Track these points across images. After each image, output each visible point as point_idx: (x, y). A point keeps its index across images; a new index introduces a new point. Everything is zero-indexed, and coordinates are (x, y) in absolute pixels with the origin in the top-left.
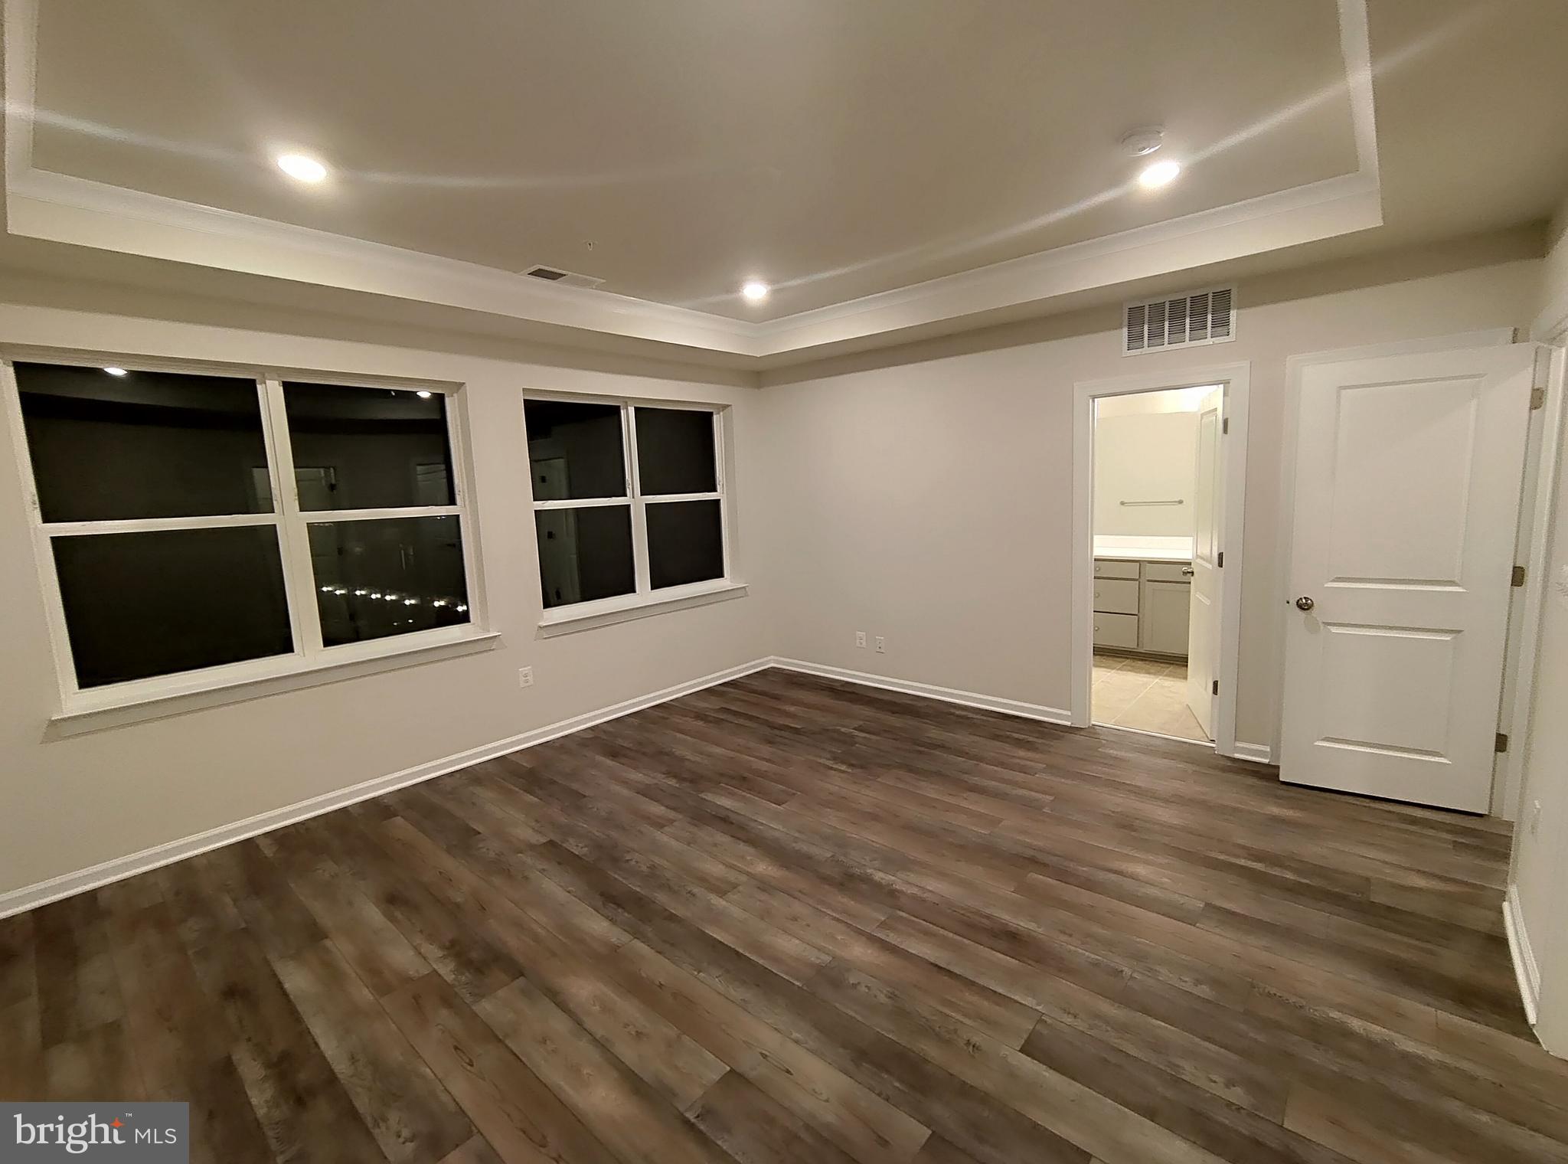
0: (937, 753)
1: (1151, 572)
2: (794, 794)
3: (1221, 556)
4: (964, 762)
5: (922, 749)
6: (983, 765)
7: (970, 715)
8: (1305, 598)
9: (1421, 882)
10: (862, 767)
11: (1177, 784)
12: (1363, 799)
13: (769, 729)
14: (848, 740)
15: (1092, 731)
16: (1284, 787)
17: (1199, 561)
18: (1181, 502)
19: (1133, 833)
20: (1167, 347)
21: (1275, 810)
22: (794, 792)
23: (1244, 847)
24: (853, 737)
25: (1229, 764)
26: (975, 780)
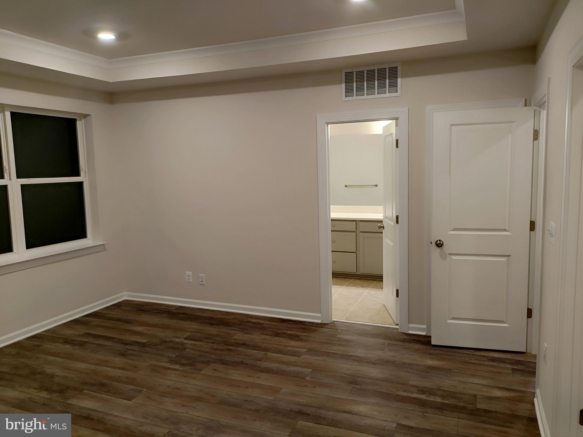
0: (241, 349)
1: (362, 227)
2: (141, 391)
3: (397, 217)
4: (258, 353)
5: (230, 347)
6: (270, 354)
7: (261, 322)
8: (439, 240)
9: (498, 393)
10: (190, 365)
11: (380, 353)
12: (471, 351)
13: (122, 346)
14: (182, 347)
15: (333, 325)
16: (434, 348)
17: (386, 220)
18: (376, 186)
19: (357, 386)
20: (376, 96)
21: (430, 362)
22: (143, 389)
23: (413, 386)
24: (183, 344)
25: (406, 338)
26: (265, 364)
